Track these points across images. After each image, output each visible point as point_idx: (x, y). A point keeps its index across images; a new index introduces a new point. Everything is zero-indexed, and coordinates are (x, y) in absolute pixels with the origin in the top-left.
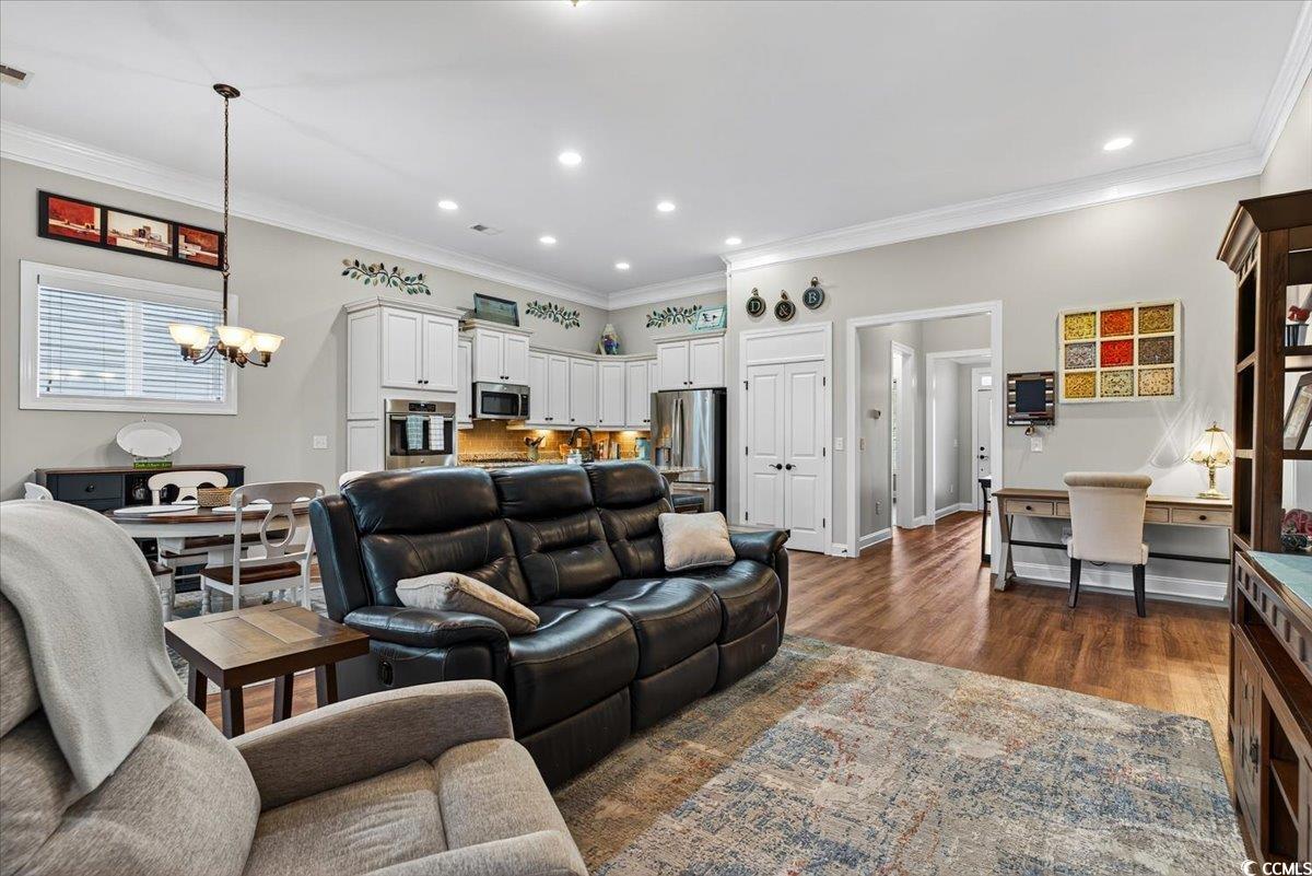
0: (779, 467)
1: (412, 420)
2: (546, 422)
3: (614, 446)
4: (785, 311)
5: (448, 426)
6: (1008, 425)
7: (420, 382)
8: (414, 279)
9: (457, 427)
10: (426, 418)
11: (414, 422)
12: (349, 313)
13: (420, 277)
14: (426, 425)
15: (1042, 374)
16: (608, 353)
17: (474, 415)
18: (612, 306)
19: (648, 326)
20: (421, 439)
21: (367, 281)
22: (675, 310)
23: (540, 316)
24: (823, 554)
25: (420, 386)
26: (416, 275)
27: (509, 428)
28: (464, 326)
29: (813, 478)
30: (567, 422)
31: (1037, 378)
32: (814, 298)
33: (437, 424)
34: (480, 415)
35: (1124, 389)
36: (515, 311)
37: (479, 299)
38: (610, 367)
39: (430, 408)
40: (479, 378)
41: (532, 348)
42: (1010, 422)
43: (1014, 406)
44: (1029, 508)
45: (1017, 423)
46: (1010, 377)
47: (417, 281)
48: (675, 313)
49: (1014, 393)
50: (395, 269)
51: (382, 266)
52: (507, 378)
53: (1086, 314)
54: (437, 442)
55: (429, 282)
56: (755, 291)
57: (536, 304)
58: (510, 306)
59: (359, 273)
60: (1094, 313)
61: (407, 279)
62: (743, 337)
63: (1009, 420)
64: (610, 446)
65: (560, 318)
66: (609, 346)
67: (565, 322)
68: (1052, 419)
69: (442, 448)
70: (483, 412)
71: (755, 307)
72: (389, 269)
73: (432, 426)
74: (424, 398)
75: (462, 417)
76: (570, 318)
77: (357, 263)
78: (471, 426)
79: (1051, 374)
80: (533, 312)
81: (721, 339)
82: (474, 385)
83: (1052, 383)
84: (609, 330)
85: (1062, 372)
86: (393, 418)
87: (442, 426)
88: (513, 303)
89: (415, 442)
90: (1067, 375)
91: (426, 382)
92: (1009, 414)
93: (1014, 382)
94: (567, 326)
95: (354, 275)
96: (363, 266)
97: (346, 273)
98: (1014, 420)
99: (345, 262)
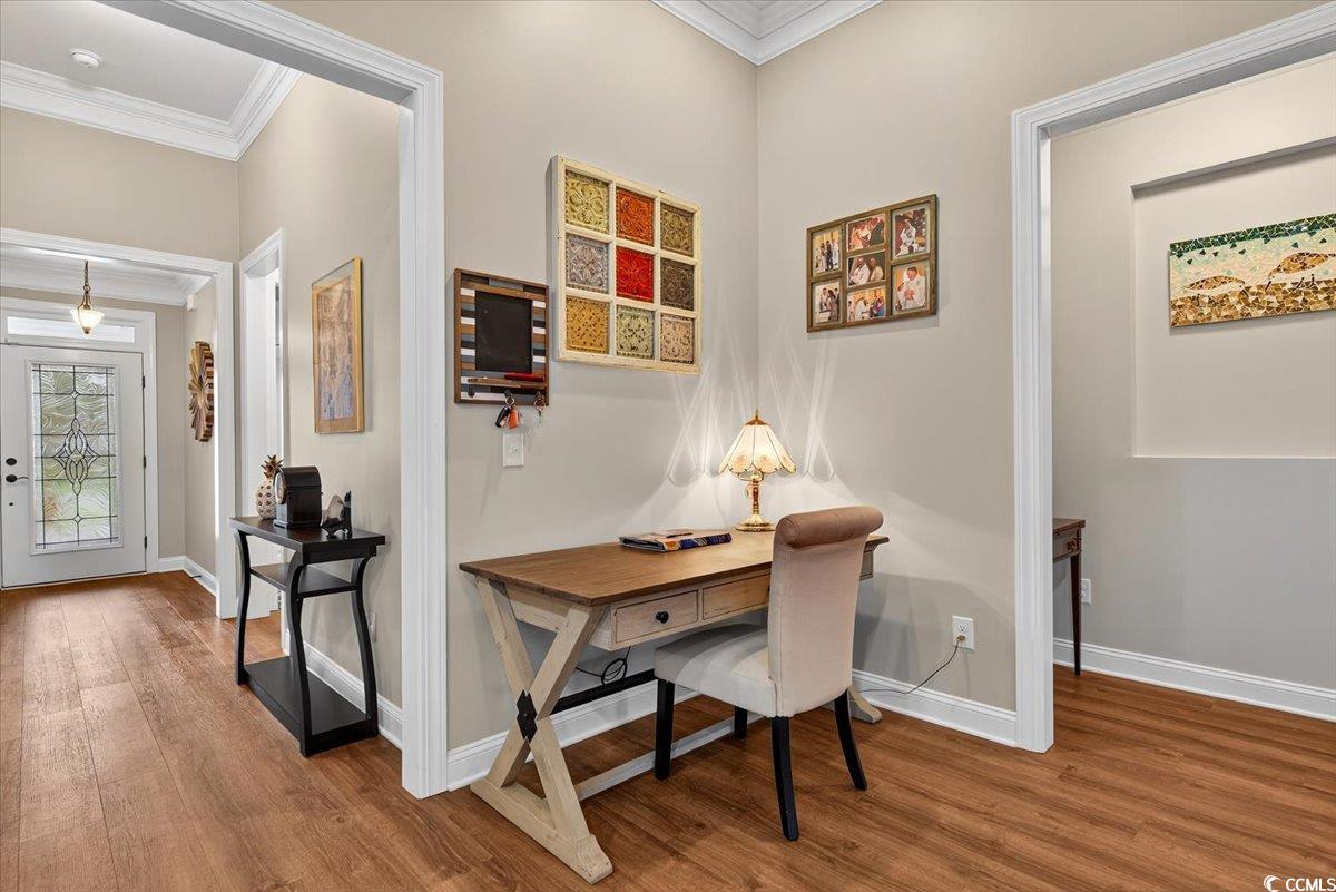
6: (458, 401)
15: (528, 287)
31: (518, 293)
35: (644, 343)
42: (461, 395)
43: (471, 352)
44: (663, 618)
45: (479, 396)
46: (465, 278)
49: (472, 322)
53: (596, 181)
60: (606, 184)
63: (459, 387)
68: (545, 392)
79: (542, 291)
83: (545, 311)
85: (562, 291)
90: (569, 299)
92: (459, 372)
93: (471, 293)
98: (471, 390)
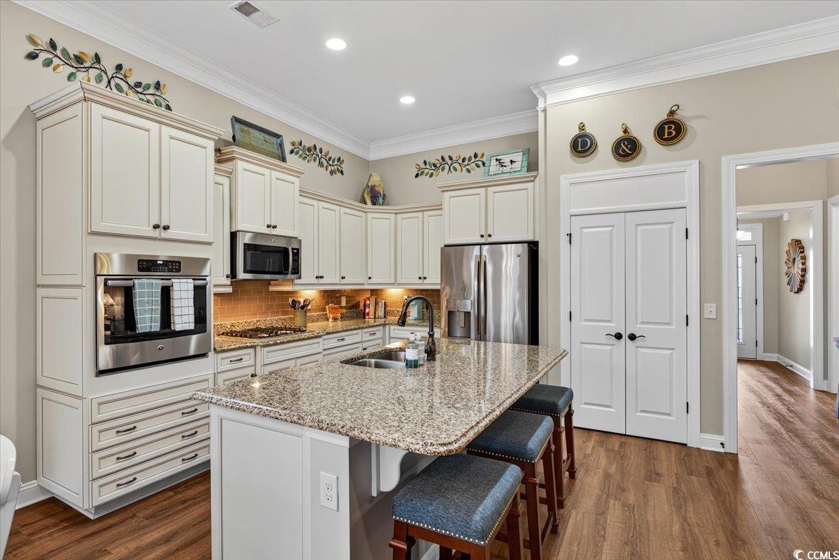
0: (619, 336)
1: (142, 286)
2: (316, 281)
3: (381, 304)
4: (627, 148)
5: (200, 292)
7: (156, 227)
8: (148, 86)
9: (211, 291)
10: (166, 283)
11: (147, 291)
12: (39, 119)
13: (158, 86)
14: (166, 293)
16: (374, 204)
17: (233, 274)
18: (372, 156)
19: (417, 176)
20: (158, 316)
21: (71, 77)
22: (451, 158)
23: (304, 158)
24: (686, 445)
25: (156, 233)
26: (152, 82)
27: (272, 289)
28: (221, 156)
29: (669, 352)
30: (337, 280)
32: (670, 131)
33: (183, 291)
34: (241, 275)
36: (281, 146)
37: (237, 126)
38: (379, 220)
39: (173, 266)
40: (240, 225)
41: (303, 193)
47: (152, 91)
48: (450, 162)
50: (119, 67)
51: (97, 58)
52: (275, 227)
54: (183, 318)
55: (169, 95)
56: (582, 127)
57: (301, 144)
58: (274, 140)
59: (56, 61)
61: (139, 84)
62: (564, 181)
64: (376, 304)
65: (325, 163)
66: (375, 196)
67: (329, 169)
69: (192, 327)
70: (246, 271)
71: (582, 146)
72: (109, 64)
73: (175, 294)
74: (162, 252)
75: (217, 276)
76: (335, 165)
77: (53, 45)
78: (230, 290)
80: (297, 153)
81: (530, 185)
82: (233, 236)
84: (375, 180)
86: (110, 283)
87: (191, 294)
88: (277, 136)
89: (147, 319)
91: (166, 228)
94: (332, 173)
95: (48, 63)
96: (64, 51)
97: (32, 56)
99: (31, 40)
